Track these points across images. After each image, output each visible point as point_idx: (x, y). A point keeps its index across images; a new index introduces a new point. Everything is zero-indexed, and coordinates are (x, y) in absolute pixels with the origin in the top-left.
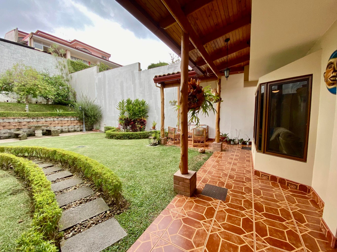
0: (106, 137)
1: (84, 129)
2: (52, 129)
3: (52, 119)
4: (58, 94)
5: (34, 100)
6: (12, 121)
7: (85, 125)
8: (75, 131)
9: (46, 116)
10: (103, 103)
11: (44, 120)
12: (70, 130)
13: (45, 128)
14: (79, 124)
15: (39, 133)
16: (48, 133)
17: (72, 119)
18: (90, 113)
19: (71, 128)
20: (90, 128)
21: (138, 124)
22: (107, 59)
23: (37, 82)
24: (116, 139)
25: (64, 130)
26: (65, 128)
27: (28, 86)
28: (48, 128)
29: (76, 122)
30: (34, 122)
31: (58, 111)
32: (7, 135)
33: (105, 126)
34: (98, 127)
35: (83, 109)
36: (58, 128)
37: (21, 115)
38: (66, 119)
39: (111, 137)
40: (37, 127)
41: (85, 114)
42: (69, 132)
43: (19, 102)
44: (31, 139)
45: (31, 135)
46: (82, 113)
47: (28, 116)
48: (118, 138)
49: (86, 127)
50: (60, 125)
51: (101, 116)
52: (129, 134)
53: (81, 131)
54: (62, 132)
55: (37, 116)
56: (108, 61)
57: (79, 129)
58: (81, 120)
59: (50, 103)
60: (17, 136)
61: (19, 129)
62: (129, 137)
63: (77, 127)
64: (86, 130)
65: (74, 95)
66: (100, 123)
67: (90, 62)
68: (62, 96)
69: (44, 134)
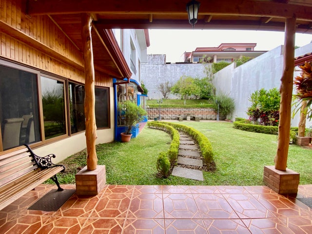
0: (233, 127)
1: (218, 118)
2: (196, 116)
3: (197, 110)
4: (203, 92)
5: (189, 97)
6: (177, 110)
7: (219, 115)
8: (211, 119)
9: (194, 108)
10: (237, 95)
11: (192, 110)
12: (208, 118)
13: (193, 116)
14: (214, 114)
15: (188, 118)
16: (193, 119)
17: (210, 110)
18: (224, 105)
19: (208, 117)
20: (223, 118)
21: (271, 117)
22: (252, 50)
23: (191, 86)
24: (241, 129)
25: (204, 118)
26: (204, 117)
27: (186, 89)
28: (194, 116)
29: (213, 112)
30: (187, 111)
31: (202, 104)
32: (174, 118)
33: (236, 117)
34: (230, 117)
35: (219, 102)
36: (200, 116)
37: (182, 107)
38: (206, 110)
39: (238, 127)
40: (188, 115)
41: (220, 106)
42: (207, 119)
43: (182, 99)
44: (184, 121)
45: (185, 119)
46: (217, 105)
47: (185, 107)
48: (244, 129)
49: (220, 116)
50: (201, 114)
51: (233, 108)
52: (257, 127)
53: (216, 119)
54: (202, 119)
55: (189, 108)
56: (253, 51)
57: (214, 118)
58: (216, 111)
59: (198, 98)
60: (178, 119)
61: (180, 115)
62: (256, 130)
63: (213, 116)
64: (220, 119)
65: (215, 91)
66: (232, 114)
67: (232, 59)
68: (205, 93)
69: (191, 119)
